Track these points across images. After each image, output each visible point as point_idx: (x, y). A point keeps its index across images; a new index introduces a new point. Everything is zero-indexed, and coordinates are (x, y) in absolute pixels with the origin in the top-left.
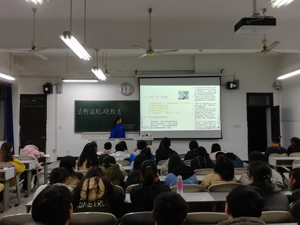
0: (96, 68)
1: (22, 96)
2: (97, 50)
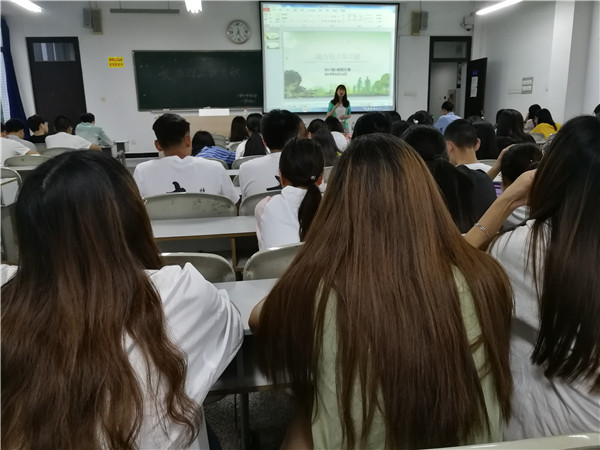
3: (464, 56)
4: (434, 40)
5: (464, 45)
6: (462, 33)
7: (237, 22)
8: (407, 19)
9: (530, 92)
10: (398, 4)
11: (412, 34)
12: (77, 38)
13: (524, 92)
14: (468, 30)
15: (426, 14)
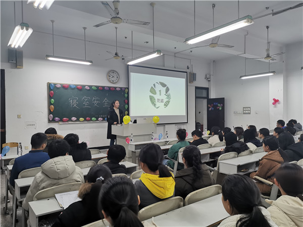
3: (205, 95)
4: (197, 88)
5: (204, 91)
7: (113, 71)
9: (250, 113)
10: (186, 72)
13: (244, 113)
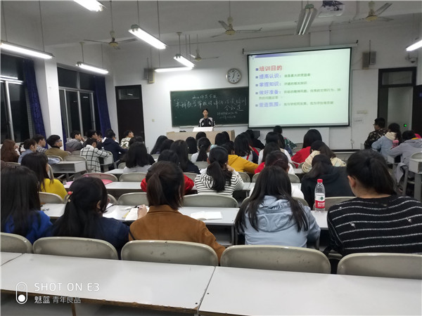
0: (178, 55)
1: (117, 88)
2: (179, 33)
3: (410, 82)
4: (382, 72)
5: (410, 74)
6: (408, 65)
7: (233, 70)
8: (359, 57)
10: (351, 48)
11: (363, 69)
12: (140, 86)
14: (413, 62)
15: (374, 54)
